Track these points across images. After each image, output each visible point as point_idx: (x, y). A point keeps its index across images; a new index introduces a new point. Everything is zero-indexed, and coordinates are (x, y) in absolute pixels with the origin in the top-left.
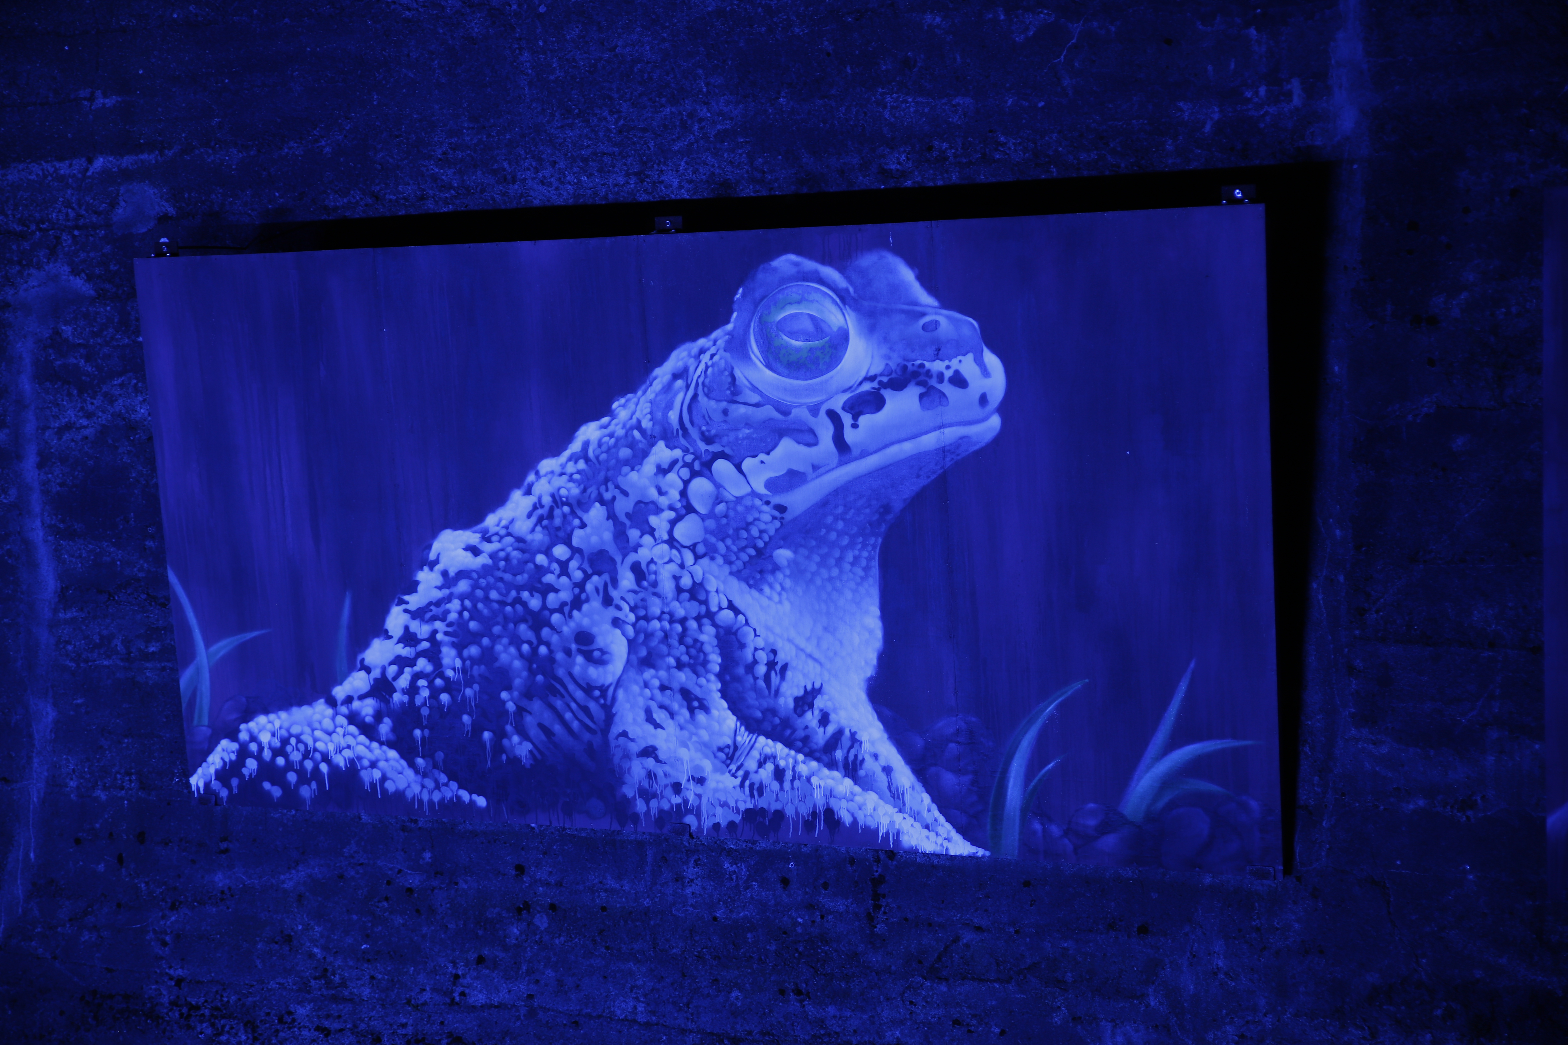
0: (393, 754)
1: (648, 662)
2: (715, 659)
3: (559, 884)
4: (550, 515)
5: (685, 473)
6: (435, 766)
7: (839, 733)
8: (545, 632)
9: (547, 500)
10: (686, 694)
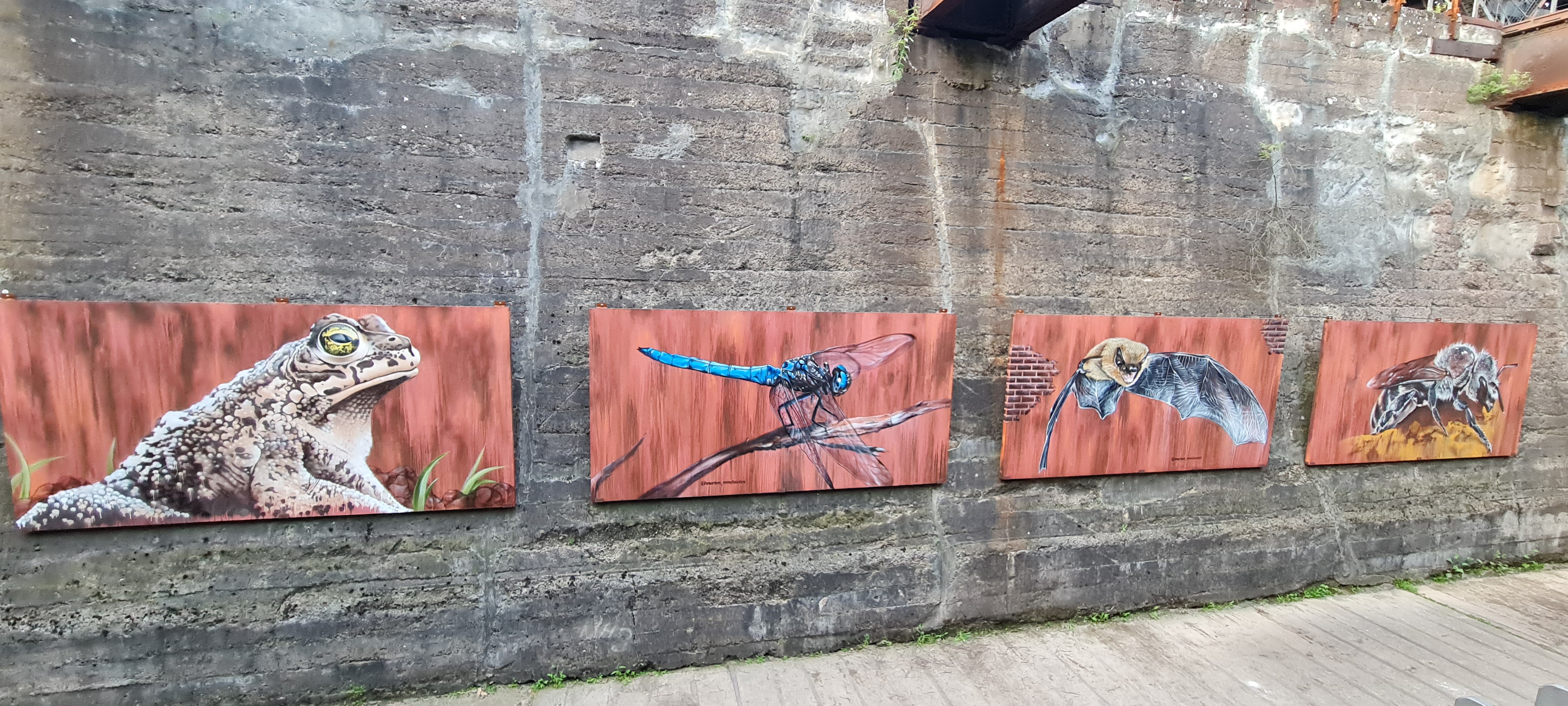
0: (139, 501)
1: (270, 457)
2: (301, 454)
3: (226, 543)
4: (224, 405)
5: (289, 388)
6: (162, 504)
7: (354, 477)
8: (220, 449)
9: (222, 399)
10: (288, 468)
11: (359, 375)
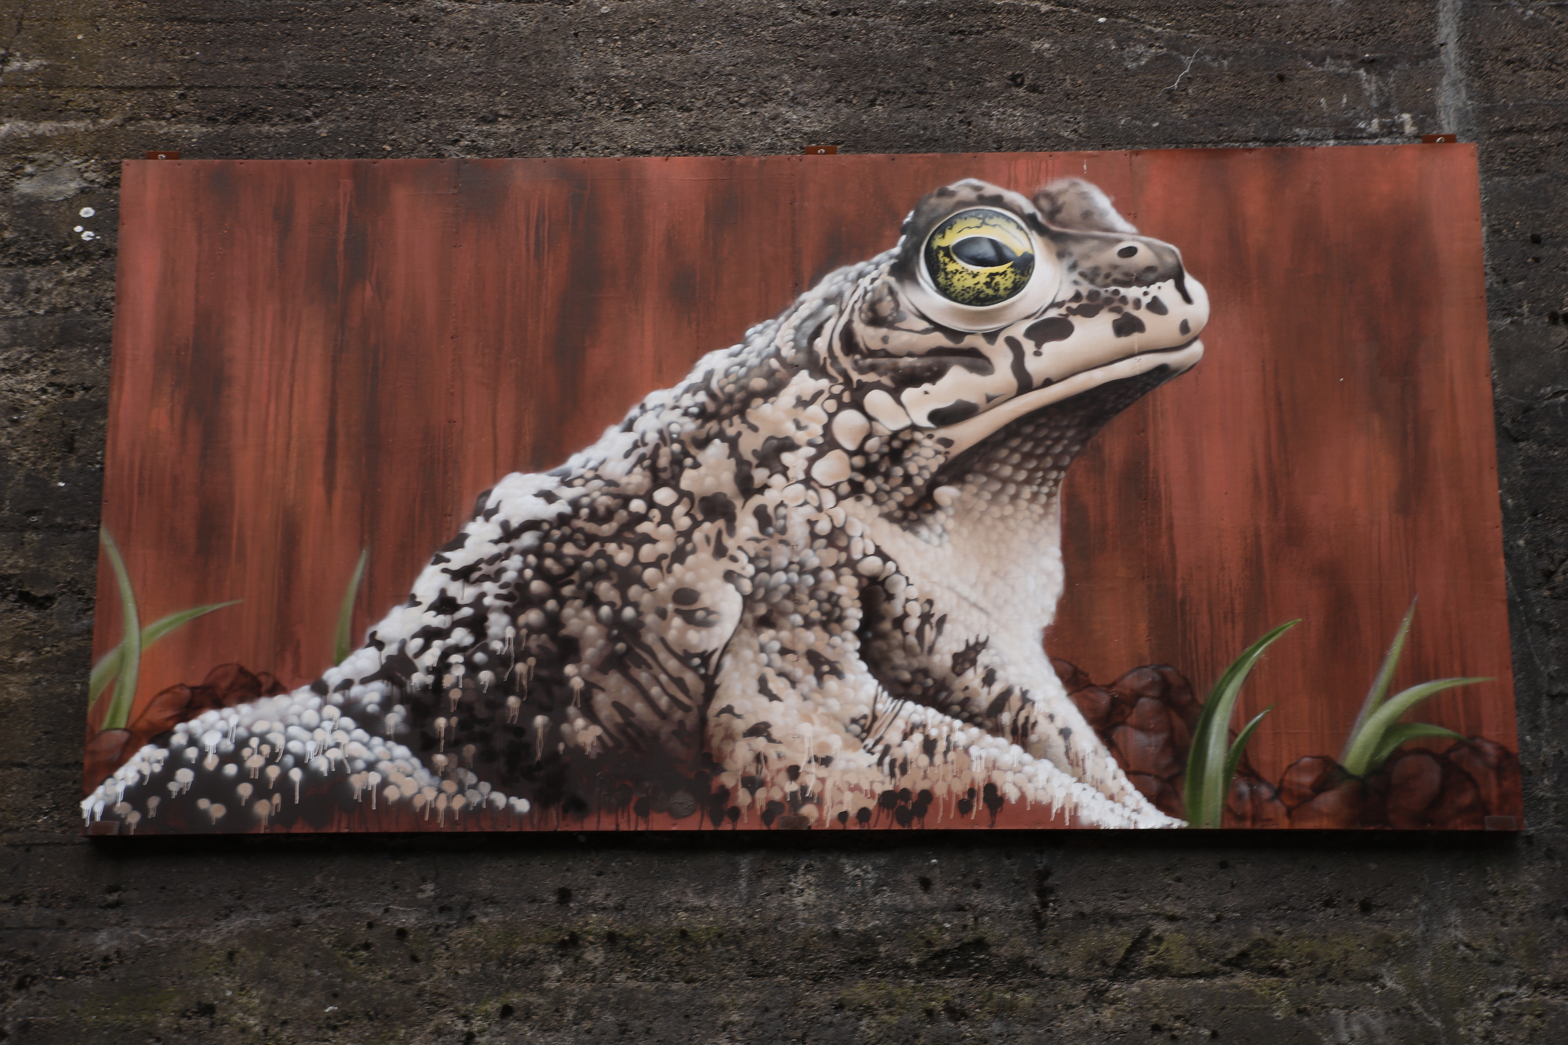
0: (402, 751)
1: (766, 622)
2: (854, 615)
4: (655, 455)
5: (832, 405)
6: (462, 764)
7: (1006, 694)
8: (634, 591)
9: (652, 437)
10: (814, 658)
11: (1032, 365)
